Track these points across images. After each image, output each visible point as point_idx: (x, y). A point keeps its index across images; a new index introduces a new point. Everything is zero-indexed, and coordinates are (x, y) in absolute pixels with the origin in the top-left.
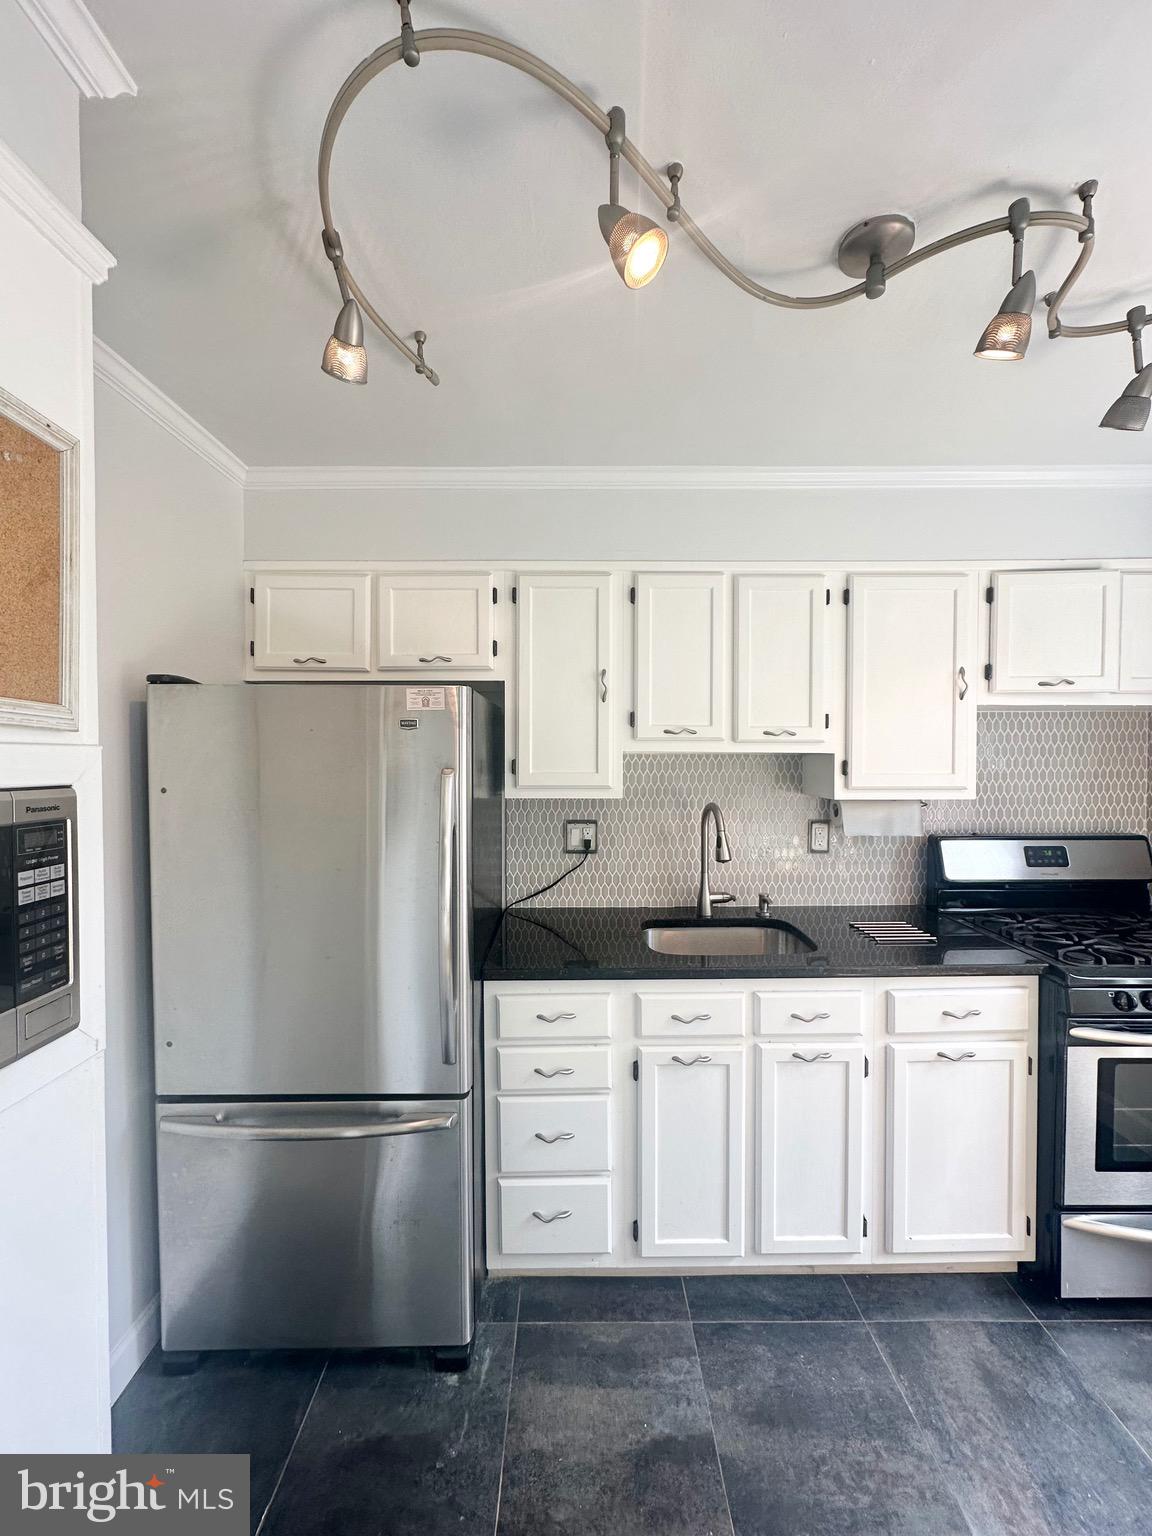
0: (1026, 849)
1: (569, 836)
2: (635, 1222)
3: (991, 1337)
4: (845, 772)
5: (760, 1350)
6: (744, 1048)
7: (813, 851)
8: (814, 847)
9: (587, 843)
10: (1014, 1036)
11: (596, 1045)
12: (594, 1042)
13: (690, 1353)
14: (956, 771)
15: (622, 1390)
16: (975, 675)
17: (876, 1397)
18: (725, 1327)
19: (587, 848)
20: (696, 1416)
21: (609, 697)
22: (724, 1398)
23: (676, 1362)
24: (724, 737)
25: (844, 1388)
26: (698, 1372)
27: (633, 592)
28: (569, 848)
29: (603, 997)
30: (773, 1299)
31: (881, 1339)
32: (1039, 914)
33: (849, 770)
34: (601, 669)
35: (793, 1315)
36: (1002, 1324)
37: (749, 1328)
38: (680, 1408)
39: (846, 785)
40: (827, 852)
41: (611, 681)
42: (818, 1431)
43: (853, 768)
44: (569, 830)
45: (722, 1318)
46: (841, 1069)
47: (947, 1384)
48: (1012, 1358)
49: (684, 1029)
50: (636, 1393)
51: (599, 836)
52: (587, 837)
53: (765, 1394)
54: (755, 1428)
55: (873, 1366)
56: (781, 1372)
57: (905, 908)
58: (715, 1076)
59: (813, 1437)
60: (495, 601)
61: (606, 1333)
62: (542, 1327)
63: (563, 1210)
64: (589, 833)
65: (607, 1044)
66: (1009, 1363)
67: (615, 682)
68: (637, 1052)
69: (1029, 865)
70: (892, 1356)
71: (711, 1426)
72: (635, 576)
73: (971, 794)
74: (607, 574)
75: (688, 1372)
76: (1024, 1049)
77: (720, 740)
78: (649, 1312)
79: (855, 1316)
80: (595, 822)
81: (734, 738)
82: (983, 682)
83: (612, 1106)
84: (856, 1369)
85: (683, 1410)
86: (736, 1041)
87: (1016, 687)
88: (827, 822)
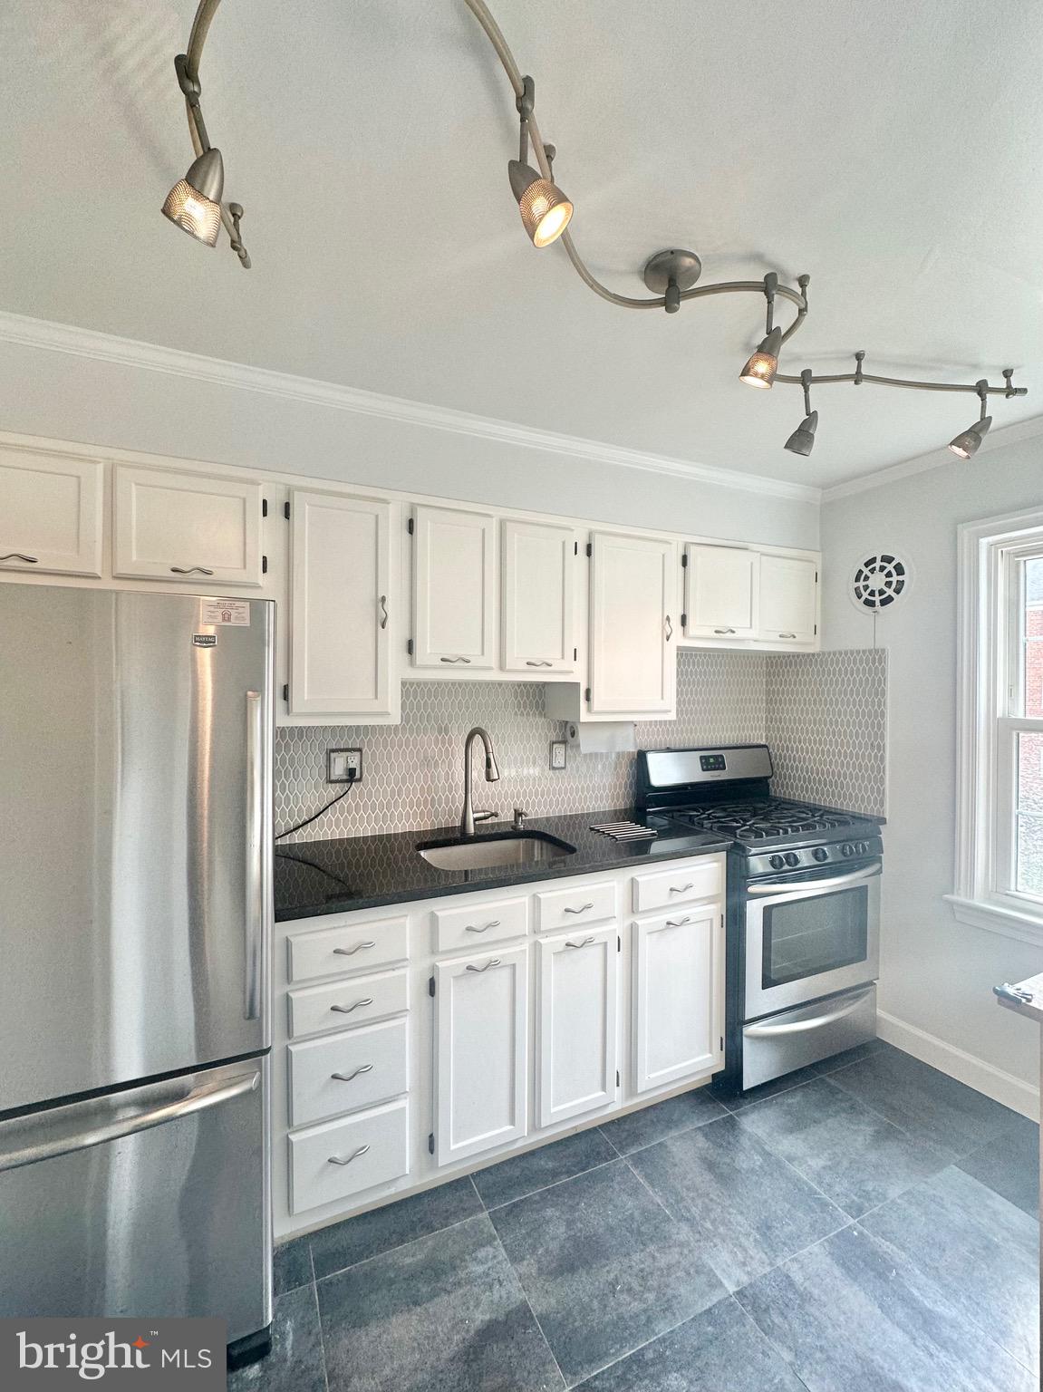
0: (701, 758)
1: (332, 765)
2: (431, 1136)
3: (706, 1135)
4: (588, 698)
5: (549, 1212)
6: (526, 946)
7: (554, 768)
8: (555, 765)
9: (351, 772)
10: (711, 900)
11: (394, 970)
12: (391, 967)
13: (490, 1241)
14: (665, 697)
15: (437, 1300)
16: (676, 621)
17: (642, 1213)
18: (515, 1205)
19: (351, 776)
20: (510, 1292)
21: (388, 624)
22: (529, 1266)
23: (481, 1254)
24: (493, 666)
25: (619, 1217)
26: (502, 1253)
27: (411, 522)
28: (333, 778)
29: (402, 920)
30: (550, 1165)
31: (635, 1165)
32: (712, 807)
33: (591, 696)
34: (380, 596)
35: (570, 1173)
36: (710, 1124)
37: (537, 1198)
38: (495, 1292)
39: (589, 710)
40: (564, 768)
41: (390, 606)
42: (608, 1259)
43: (595, 695)
44: (332, 759)
45: (512, 1198)
46: (600, 949)
47: (686, 1183)
48: (721, 1146)
49: (478, 938)
50: (452, 1296)
51: (364, 763)
52: (352, 766)
53: (562, 1248)
54: (559, 1280)
55: (635, 1191)
56: (570, 1224)
57: (620, 811)
58: (502, 977)
59: (605, 1266)
60: (265, 514)
61: (408, 1255)
62: (344, 1275)
63: (361, 1146)
64: (354, 761)
65: (403, 967)
66: (721, 1151)
67: (395, 610)
68: (434, 968)
69: (703, 770)
70: (647, 1176)
71: (524, 1295)
72: (413, 507)
73: (672, 716)
74: (385, 501)
75: (495, 1257)
76: (716, 910)
77: (490, 668)
78: (447, 1218)
79: (614, 1155)
80: (360, 750)
81: (502, 668)
82: (681, 628)
83: (408, 1027)
84: (625, 1197)
85: (498, 1292)
86: (520, 941)
87: (701, 635)
88: (564, 742)
